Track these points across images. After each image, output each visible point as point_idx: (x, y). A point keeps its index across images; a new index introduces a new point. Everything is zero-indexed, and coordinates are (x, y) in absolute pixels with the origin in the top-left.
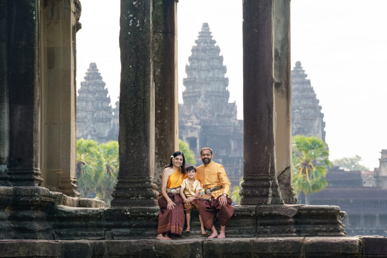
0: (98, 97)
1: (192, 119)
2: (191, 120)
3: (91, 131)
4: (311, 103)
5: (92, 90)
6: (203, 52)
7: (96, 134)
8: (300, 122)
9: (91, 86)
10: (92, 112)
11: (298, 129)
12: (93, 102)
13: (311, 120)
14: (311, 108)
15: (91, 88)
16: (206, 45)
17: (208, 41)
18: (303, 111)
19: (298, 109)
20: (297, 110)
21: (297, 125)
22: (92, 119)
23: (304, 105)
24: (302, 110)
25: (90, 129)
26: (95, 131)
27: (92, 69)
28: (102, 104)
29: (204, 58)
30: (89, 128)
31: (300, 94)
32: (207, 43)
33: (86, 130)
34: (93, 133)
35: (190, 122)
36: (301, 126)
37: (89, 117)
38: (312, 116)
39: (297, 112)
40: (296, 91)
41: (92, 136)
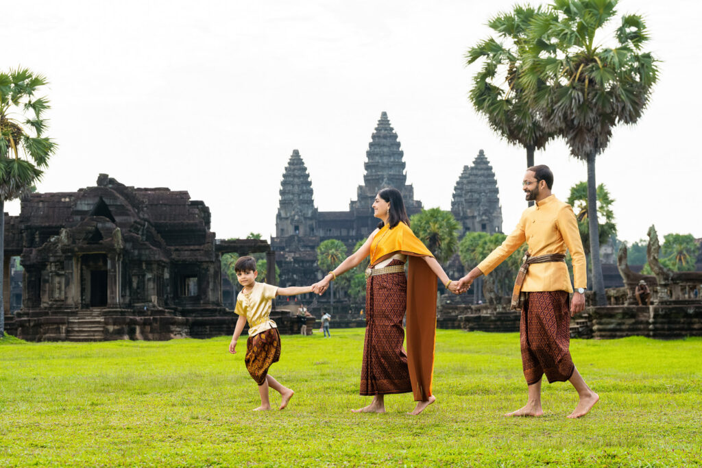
0: (302, 181)
3: (298, 211)
5: (297, 174)
6: (382, 139)
9: (295, 171)
10: (298, 194)
12: (299, 185)
16: (386, 132)
17: (387, 128)
18: (488, 195)
19: (485, 192)
22: (298, 201)
23: (489, 189)
25: (296, 210)
26: (301, 212)
27: (295, 155)
29: (385, 144)
32: (387, 130)
33: (293, 211)
37: (296, 198)
39: (483, 195)
40: (482, 177)
41: (299, 216)
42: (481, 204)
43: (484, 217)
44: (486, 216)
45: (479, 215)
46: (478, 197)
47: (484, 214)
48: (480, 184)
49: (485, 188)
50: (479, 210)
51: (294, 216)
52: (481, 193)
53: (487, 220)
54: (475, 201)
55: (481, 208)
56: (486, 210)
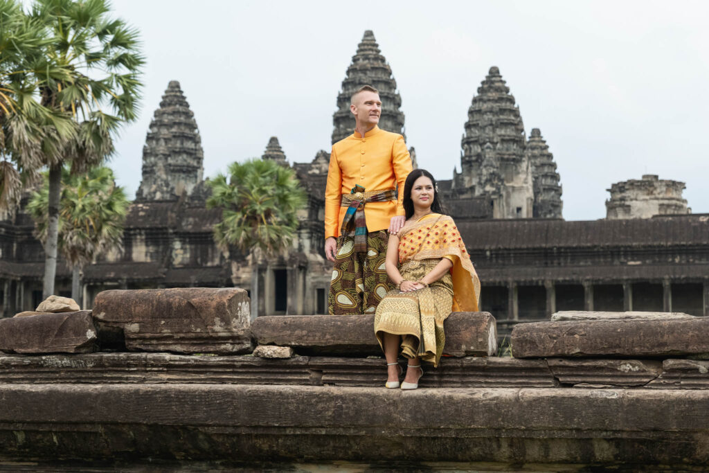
0: (176, 133)
1: (319, 163)
2: (317, 166)
3: (162, 185)
4: (514, 133)
5: (166, 121)
6: (362, 73)
7: (169, 189)
8: (494, 163)
9: (166, 115)
10: (164, 155)
11: (491, 174)
12: (167, 140)
13: (514, 160)
14: (514, 141)
15: (166, 119)
16: (367, 61)
17: (370, 56)
18: (499, 146)
19: (492, 143)
20: (488, 144)
21: (488, 167)
22: (164, 166)
23: (500, 136)
24: (497, 143)
25: (160, 183)
26: (167, 185)
27: (170, 89)
28: (182, 143)
29: (362, 81)
30: (159, 180)
31: (494, 118)
32: (369, 59)
33: (155, 183)
34: (165, 189)
35: (317, 168)
36: (495, 170)
37: (160, 164)
38: (514, 154)
39: (488, 148)
40: (488, 113)
41: (162, 192)
42: (485, 163)
43: (488, 188)
44: (492, 185)
45: (480, 183)
46: (479, 150)
47: (489, 181)
48: (483, 128)
49: (491, 135)
50: (480, 175)
51: (155, 193)
52: (485, 143)
53: (494, 193)
54: (474, 158)
55: (484, 172)
56: (493, 174)
